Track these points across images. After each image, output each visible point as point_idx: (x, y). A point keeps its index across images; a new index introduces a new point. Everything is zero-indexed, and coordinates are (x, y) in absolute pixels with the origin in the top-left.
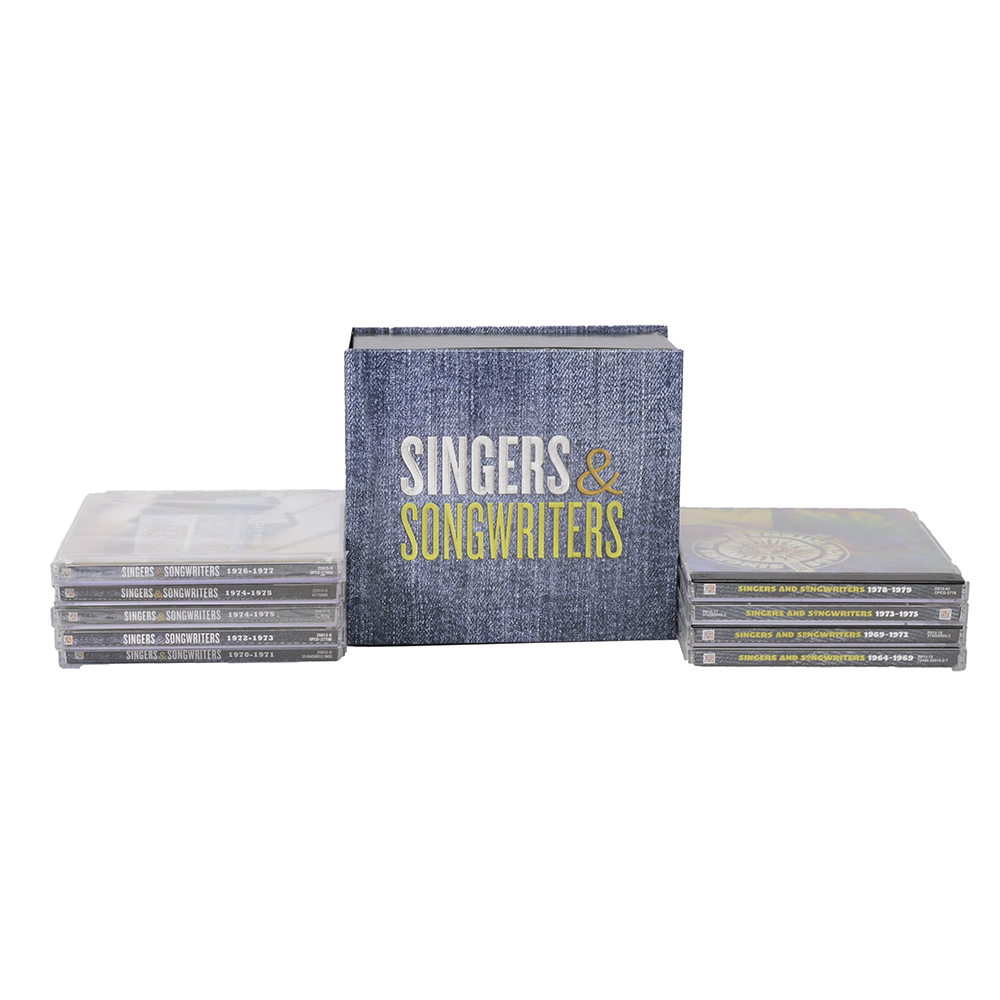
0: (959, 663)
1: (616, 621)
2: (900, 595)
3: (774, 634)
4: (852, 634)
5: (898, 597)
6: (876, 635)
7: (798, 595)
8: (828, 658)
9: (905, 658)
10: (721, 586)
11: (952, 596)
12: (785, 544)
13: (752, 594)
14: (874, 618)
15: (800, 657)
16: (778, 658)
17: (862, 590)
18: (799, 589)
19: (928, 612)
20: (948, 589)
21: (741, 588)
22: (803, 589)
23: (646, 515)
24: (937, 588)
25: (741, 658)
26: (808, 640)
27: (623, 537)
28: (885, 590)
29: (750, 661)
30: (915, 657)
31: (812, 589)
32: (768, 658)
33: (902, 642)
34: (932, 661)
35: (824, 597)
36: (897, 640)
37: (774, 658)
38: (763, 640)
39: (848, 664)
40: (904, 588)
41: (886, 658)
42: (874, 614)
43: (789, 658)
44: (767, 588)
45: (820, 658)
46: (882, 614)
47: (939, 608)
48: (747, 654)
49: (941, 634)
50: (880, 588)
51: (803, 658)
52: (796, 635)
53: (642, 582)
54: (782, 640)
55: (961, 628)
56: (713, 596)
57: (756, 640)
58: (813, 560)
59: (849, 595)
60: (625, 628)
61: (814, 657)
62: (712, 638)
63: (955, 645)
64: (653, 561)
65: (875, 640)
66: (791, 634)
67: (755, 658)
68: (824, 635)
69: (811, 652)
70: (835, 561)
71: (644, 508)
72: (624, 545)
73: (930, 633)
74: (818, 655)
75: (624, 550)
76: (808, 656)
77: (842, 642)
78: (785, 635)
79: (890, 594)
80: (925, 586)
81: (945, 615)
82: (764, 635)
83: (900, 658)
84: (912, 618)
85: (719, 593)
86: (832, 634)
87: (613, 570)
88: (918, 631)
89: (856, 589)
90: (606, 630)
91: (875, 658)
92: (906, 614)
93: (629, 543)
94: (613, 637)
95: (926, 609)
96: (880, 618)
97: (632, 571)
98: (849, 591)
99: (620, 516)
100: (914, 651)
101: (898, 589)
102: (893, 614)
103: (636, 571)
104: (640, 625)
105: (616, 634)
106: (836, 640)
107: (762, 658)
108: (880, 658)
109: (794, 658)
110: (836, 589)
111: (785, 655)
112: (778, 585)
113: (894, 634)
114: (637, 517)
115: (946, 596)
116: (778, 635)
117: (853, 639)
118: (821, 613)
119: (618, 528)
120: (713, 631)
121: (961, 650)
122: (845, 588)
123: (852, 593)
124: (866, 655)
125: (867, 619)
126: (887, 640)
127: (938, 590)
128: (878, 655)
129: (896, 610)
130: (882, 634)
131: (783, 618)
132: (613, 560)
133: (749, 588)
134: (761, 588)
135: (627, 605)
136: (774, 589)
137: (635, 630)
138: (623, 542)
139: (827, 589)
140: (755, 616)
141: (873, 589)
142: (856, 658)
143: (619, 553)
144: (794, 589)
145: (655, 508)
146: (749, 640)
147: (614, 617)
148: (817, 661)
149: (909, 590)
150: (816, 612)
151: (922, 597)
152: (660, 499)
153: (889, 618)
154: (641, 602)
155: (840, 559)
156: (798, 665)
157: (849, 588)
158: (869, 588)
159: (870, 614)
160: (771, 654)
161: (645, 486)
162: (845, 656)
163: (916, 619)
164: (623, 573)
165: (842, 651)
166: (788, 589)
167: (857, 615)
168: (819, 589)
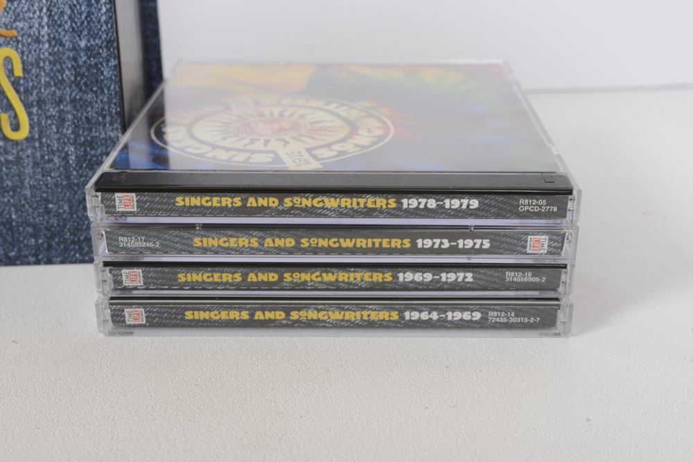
0: (558, 324)
1: (35, 236)
2: (458, 213)
3: (245, 276)
4: (377, 277)
5: (455, 216)
6: (418, 277)
7: (281, 213)
8: (336, 316)
9: (466, 316)
10: (146, 197)
11: (549, 215)
12: (302, 116)
13: (201, 211)
14: (414, 250)
15: (288, 314)
16: (252, 315)
17: (392, 203)
18: (281, 202)
19: (507, 241)
20: (543, 202)
21: (180, 200)
22: (288, 202)
23: (61, 71)
24: (523, 201)
25: (189, 315)
26: (302, 286)
27: (27, 106)
28: (432, 203)
29: (205, 320)
30: (484, 314)
31: (305, 202)
32: (234, 315)
33: (462, 289)
34: (513, 320)
35: (325, 216)
36: (455, 286)
37: (245, 315)
38: (226, 286)
39: (370, 325)
40: (465, 202)
41: (435, 316)
42: (414, 244)
43: (269, 315)
44: (226, 201)
45: (322, 315)
46: (428, 243)
47: (527, 234)
48: (199, 310)
49: (528, 277)
50: (423, 201)
51: (294, 315)
52: (281, 279)
53: (68, 178)
54: (260, 286)
55: (565, 267)
56: (133, 214)
57: (215, 286)
58: (329, 146)
59: (369, 212)
60: (50, 246)
61: (312, 315)
62: (140, 282)
63: (551, 294)
64: (83, 144)
65: (417, 286)
66: (272, 277)
67: (214, 315)
68: (329, 277)
69: (307, 307)
70: (363, 147)
71: (56, 60)
72: (31, 119)
73: (510, 275)
74: (319, 310)
75: (32, 127)
76: (303, 313)
77: (361, 289)
78: (263, 277)
79: (440, 212)
80: (501, 198)
81: (538, 247)
82: (227, 277)
83: (458, 315)
84: (481, 251)
85: (143, 210)
86: (343, 276)
87: (18, 160)
88: (489, 272)
89: (381, 202)
90: (20, 249)
91: (416, 315)
92: (469, 243)
93: (39, 116)
94: (32, 259)
95: (505, 236)
96: (424, 251)
97: (50, 161)
98: (370, 205)
99: (18, 72)
100: (484, 305)
101: (456, 203)
102: (446, 244)
103: (56, 160)
104: (73, 242)
105: (36, 255)
106: (350, 287)
107: (224, 315)
108: (424, 316)
109: (280, 315)
110: (346, 202)
111: (263, 310)
112: (244, 196)
113: (449, 277)
114: (47, 75)
115: (539, 215)
116: (252, 277)
117: (378, 283)
118: (323, 243)
119: (18, 91)
120: (139, 271)
121: (563, 302)
122: (362, 201)
123: (374, 210)
124: (401, 312)
125: (402, 252)
126: (436, 286)
127: (525, 204)
128: (420, 311)
129: (453, 238)
130: (429, 277)
131: (258, 250)
132: (16, 143)
133: (195, 201)
134: (215, 201)
135: (48, 211)
136: (237, 202)
137: (66, 249)
138: (30, 114)
139: (331, 202)
140: (207, 248)
141: (411, 203)
142: (384, 315)
143: (24, 133)
144: (273, 202)
145: (75, 59)
146: (203, 286)
147: (30, 230)
148: (318, 320)
149: (475, 203)
150: (314, 241)
151: (497, 216)
152: (83, 44)
153: (440, 251)
154: (71, 208)
155: (373, 144)
156: (287, 326)
157: (369, 201)
158: (405, 201)
159: (407, 243)
160: (240, 309)
161: (54, 24)
162: (365, 313)
163: (487, 252)
164: (36, 164)
165: (360, 303)
166: (263, 201)
167: (385, 245)
168: (316, 202)
